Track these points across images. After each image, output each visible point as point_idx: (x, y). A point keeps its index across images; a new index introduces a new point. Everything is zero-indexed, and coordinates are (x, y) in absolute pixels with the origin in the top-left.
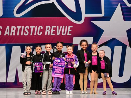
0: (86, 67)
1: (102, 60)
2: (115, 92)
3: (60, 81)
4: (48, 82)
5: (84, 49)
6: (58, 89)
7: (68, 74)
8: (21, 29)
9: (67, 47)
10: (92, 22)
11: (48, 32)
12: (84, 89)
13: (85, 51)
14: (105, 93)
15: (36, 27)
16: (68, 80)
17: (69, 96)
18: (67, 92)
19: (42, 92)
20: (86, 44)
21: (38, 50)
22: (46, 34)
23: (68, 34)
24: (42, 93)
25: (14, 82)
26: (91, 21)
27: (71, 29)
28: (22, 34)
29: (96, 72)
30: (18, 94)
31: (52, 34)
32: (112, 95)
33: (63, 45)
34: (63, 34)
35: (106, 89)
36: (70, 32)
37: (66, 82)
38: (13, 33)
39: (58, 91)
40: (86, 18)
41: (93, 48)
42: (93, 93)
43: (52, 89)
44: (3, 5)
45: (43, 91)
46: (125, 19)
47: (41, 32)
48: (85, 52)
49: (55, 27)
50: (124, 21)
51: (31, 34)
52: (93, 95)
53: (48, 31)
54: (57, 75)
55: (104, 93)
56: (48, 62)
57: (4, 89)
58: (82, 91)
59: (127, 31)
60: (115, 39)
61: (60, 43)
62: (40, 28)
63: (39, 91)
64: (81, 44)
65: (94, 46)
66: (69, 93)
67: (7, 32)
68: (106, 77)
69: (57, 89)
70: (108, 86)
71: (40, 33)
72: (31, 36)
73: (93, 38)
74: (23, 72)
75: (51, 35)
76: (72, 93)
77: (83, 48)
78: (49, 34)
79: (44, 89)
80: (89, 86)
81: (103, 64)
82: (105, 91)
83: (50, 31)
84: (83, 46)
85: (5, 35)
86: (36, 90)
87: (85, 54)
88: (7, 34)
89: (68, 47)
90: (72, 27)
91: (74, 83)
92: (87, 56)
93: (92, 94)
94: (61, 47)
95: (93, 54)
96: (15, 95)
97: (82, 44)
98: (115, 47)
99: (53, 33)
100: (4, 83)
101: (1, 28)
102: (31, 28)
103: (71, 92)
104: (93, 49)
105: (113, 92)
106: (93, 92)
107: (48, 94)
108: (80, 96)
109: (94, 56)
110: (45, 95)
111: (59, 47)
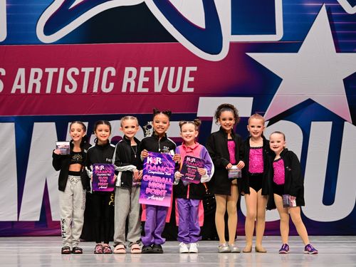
0: (232, 179)
1: (277, 161)
2: (314, 246)
3: (162, 217)
4: (130, 220)
5: (228, 129)
6: (159, 238)
7: (185, 198)
8: (56, 75)
9: (181, 125)
10: (252, 55)
11: (129, 84)
12: (227, 239)
13: (229, 135)
14: (287, 249)
15: (98, 69)
16: (185, 213)
17: (189, 257)
18: (183, 247)
19: (115, 246)
20: (232, 117)
21: (104, 132)
22: (124, 89)
23: (186, 89)
24: (115, 251)
25: (37, 219)
26: (248, 54)
27: (192, 74)
28: (59, 91)
29: (260, 191)
30: (51, 252)
31: (140, 89)
32: (306, 255)
33: (170, 120)
34: (170, 89)
35: (289, 240)
36: (190, 85)
37: (180, 220)
38: (35, 85)
39: (157, 243)
40: (232, 45)
41: (253, 127)
42: (253, 250)
43: (141, 240)
44: (8, 10)
45: (118, 243)
46: (339, 48)
47: (112, 85)
48: (229, 138)
49: (149, 69)
50: (337, 52)
51: (85, 90)
52: (254, 254)
53: (129, 80)
54: (154, 198)
55: (282, 249)
56: (128, 166)
57: (12, 240)
58: (224, 245)
59: (345, 80)
60: (314, 102)
61: (164, 113)
62: (110, 73)
63: (106, 245)
64: (218, 115)
65: (255, 121)
66: (189, 248)
67: (19, 83)
68: (287, 206)
69: (156, 238)
70: (293, 231)
71: (107, 86)
72: (84, 94)
73: (252, 98)
74: (61, 192)
75: (138, 91)
76: (196, 250)
77: (224, 127)
78: (132, 90)
79: (119, 238)
80: (241, 232)
81: (280, 171)
82: (286, 245)
83: (137, 80)
84: (223, 122)
85: (13, 91)
86: (98, 241)
87: (231, 144)
88: (18, 90)
89: (185, 123)
90: (195, 69)
91: (201, 223)
92: (235, 150)
93: (250, 252)
94: (165, 125)
95: (252, 144)
96: (41, 256)
97: (221, 117)
98: (312, 123)
99: (145, 85)
100: (12, 223)
101: (3, 72)
102: (84, 73)
103: (194, 247)
104: (252, 129)
105: (309, 245)
106: (254, 246)
107: (132, 251)
108: (217, 257)
109: (253, 148)
110: (124, 256)
111: (161, 124)
